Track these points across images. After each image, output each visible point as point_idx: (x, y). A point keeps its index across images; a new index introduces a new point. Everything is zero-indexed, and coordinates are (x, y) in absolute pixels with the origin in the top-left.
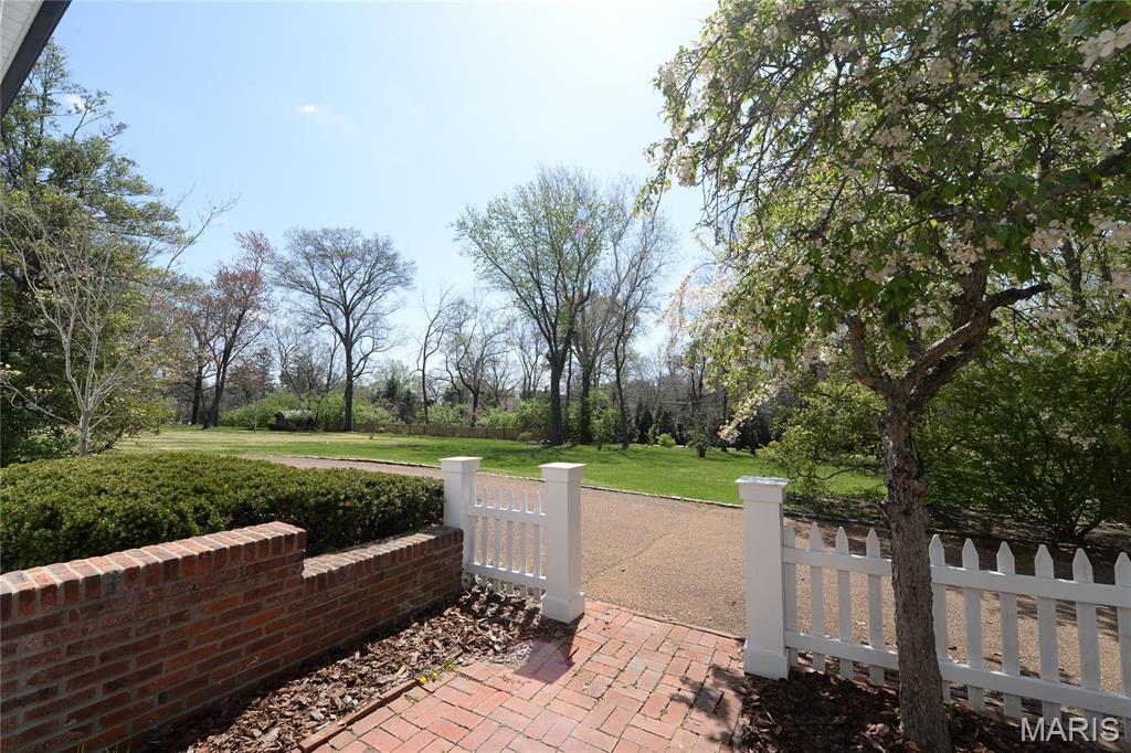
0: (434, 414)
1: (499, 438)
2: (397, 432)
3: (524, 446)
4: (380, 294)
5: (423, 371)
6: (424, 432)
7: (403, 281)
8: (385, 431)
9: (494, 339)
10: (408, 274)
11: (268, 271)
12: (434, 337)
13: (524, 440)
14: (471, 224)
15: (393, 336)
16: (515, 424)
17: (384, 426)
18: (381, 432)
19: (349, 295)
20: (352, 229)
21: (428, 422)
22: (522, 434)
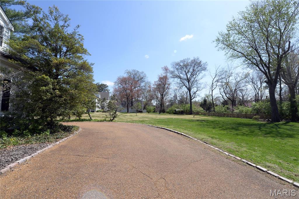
0: (217, 109)
1: (244, 118)
2: (204, 115)
3: (256, 122)
4: (197, 75)
5: (212, 95)
6: (214, 115)
7: (204, 69)
8: (201, 115)
9: (240, 82)
10: (206, 67)
11: (169, 75)
12: (215, 84)
13: (256, 119)
14: (221, 39)
15: (202, 86)
16: (251, 112)
17: (201, 113)
18: (200, 115)
19: (189, 76)
20: (187, 58)
21: (215, 112)
22: (254, 117)
